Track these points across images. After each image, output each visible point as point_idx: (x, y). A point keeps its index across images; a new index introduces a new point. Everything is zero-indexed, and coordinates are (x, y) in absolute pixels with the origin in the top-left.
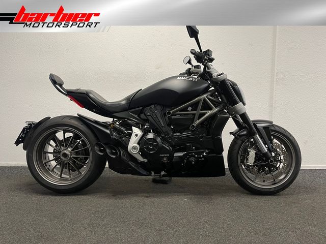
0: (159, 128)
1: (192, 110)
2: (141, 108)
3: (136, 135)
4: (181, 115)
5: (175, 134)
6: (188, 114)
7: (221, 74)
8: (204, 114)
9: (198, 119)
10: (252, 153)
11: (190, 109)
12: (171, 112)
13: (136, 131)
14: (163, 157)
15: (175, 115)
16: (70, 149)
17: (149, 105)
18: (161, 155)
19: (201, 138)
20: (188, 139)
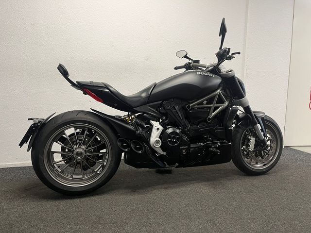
0: (177, 121)
1: (207, 104)
2: (161, 102)
3: (158, 129)
4: (198, 108)
5: (192, 127)
6: (204, 108)
7: (231, 71)
8: (218, 107)
9: (214, 112)
10: (253, 140)
11: (205, 102)
12: (191, 105)
13: (156, 125)
14: (183, 149)
17: (169, 99)
18: (181, 148)
19: (216, 129)
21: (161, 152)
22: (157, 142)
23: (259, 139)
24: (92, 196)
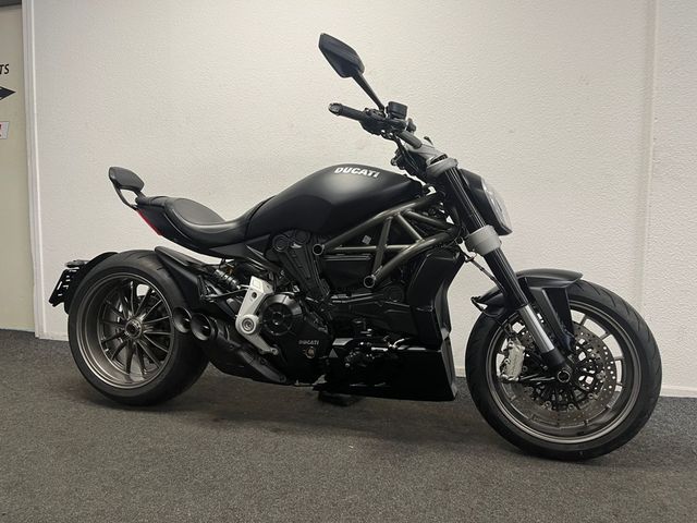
0: (300, 281)
1: (371, 243)
2: (267, 236)
3: (255, 295)
4: (346, 253)
5: (335, 297)
6: (361, 252)
7: (441, 158)
8: (397, 252)
9: (383, 264)
10: (517, 352)
11: (367, 239)
12: (323, 246)
14: (308, 347)
15: (335, 254)
16: (141, 318)
17: (282, 231)
18: (301, 342)
20: (361, 309)
21: (264, 347)
22: (247, 322)
23: (538, 350)
24: (154, 411)
